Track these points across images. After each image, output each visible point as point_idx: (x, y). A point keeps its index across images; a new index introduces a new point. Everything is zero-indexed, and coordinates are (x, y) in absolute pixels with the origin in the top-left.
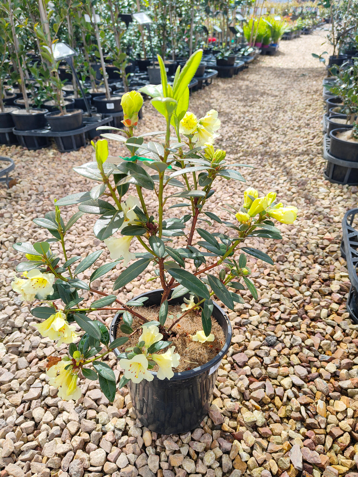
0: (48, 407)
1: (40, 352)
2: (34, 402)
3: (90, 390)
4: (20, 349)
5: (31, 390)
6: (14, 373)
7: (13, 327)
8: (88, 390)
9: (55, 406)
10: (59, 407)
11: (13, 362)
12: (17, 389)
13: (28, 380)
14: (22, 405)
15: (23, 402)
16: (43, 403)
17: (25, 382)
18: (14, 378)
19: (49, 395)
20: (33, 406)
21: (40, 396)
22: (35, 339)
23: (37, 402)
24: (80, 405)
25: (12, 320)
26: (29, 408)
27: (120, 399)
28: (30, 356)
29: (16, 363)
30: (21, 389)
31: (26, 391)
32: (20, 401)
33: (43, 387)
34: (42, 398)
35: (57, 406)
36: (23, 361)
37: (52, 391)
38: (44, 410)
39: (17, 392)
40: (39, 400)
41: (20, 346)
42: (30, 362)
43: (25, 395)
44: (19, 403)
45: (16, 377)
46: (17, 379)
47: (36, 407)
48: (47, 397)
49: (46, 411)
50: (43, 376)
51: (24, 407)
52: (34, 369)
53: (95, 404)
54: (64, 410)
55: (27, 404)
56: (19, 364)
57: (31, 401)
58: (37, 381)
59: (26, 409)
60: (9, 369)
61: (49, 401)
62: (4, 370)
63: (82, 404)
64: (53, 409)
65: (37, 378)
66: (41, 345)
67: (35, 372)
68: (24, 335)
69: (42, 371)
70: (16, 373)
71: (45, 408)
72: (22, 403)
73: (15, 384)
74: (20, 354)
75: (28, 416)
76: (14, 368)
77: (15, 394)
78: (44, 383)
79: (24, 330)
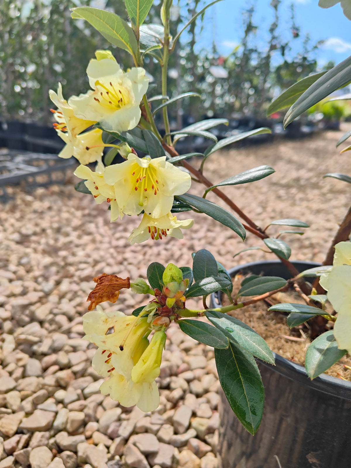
0: (58, 450)
1: (63, 358)
2: (38, 435)
3: (137, 433)
4: (35, 348)
5: (37, 412)
6: (16, 380)
7: (33, 319)
8: (134, 432)
9: (71, 451)
10: (80, 454)
11: (21, 363)
12: (15, 408)
13: (35, 395)
14: (16, 438)
15: (20, 431)
16: (52, 441)
17: (30, 399)
18: (14, 389)
19: (64, 429)
20: (34, 442)
21: (49, 427)
22: (60, 338)
23: (43, 437)
24: (117, 458)
25: (33, 308)
26: (26, 445)
27: (193, 461)
28: (47, 360)
29: (24, 366)
30: (21, 409)
31: (28, 414)
32: (15, 428)
33: (57, 413)
34: (52, 432)
35: (76, 453)
36: (35, 366)
37: (73, 421)
38: (50, 455)
39: (14, 412)
40: (47, 434)
41: (36, 343)
42: (45, 370)
43: (25, 420)
44: (12, 432)
45: (19, 388)
46: (20, 391)
47: (38, 446)
48: (60, 431)
49: (55, 456)
50: (60, 394)
51: (18, 442)
52: (50, 380)
53: (145, 462)
54: (86, 463)
55: (25, 437)
56: (28, 368)
57: (32, 432)
58: (51, 401)
59: (21, 445)
60: (11, 374)
61: (63, 439)
62: (4, 373)
63: (121, 456)
64: (69, 456)
65: (50, 395)
66: (67, 348)
67: (50, 386)
68: (44, 332)
69: (61, 386)
70: (20, 381)
71: (54, 451)
72: (17, 433)
73: (13, 399)
74: (33, 355)
75: (21, 459)
76: (18, 372)
77: (8, 413)
78: (61, 406)
79: (47, 325)
